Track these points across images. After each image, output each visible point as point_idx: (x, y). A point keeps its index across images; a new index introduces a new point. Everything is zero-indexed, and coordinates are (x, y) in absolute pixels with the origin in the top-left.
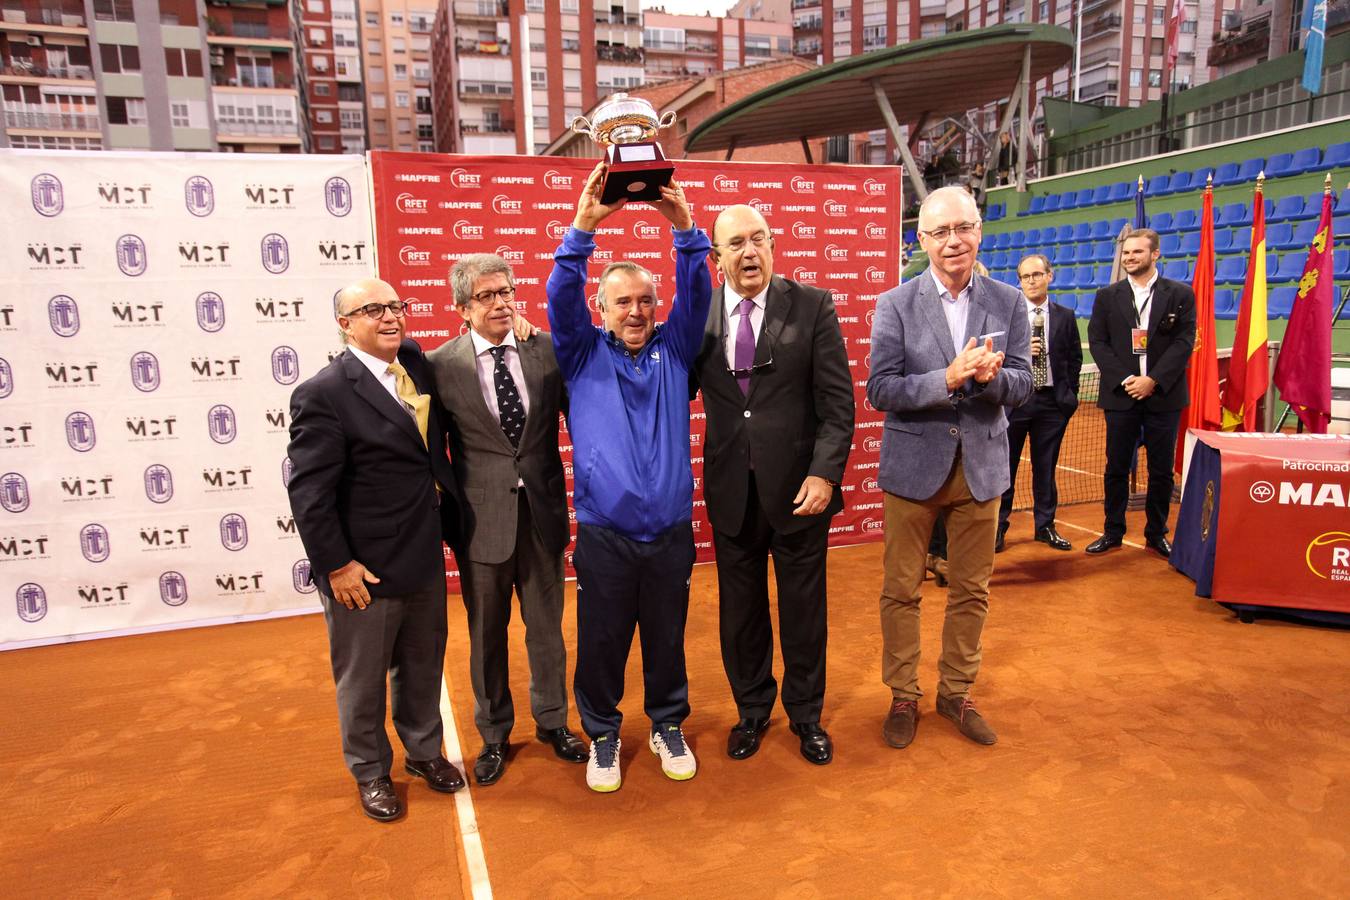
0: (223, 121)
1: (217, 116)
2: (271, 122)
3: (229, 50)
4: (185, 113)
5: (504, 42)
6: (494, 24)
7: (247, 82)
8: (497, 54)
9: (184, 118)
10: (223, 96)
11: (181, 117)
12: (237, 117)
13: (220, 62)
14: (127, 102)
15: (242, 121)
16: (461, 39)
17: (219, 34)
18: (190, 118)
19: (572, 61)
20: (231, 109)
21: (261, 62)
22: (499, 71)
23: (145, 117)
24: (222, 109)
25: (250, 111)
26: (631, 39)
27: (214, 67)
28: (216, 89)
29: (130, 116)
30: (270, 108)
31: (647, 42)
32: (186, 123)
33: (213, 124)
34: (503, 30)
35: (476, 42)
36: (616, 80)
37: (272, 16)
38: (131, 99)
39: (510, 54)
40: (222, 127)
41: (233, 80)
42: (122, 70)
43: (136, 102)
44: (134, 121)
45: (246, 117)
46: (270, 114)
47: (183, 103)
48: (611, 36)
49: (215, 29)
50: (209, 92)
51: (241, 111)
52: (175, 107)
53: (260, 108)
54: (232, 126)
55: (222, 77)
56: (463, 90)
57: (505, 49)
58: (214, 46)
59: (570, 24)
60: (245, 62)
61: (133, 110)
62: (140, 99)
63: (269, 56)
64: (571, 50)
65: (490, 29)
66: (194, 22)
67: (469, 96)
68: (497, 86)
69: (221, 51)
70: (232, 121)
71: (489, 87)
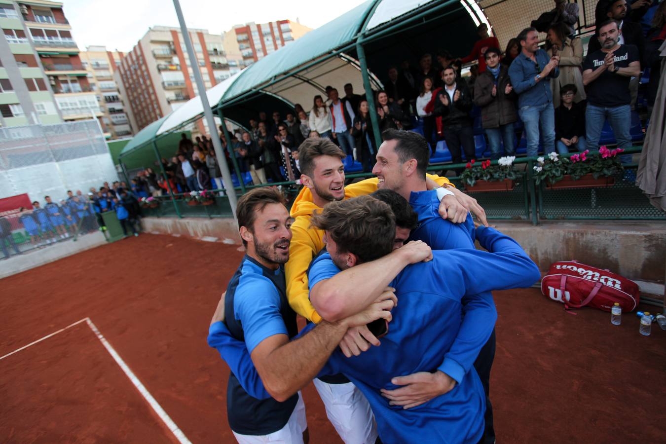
0: (64, 110)
1: (60, 107)
2: (87, 108)
3: (56, 77)
4: (43, 108)
5: (177, 65)
6: (171, 58)
7: (69, 91)
8: (176, 70)
9: (44, 111)
10: (60, 98)
11: (42, 110)
12: (70, 107)
13: (53, 83)
14: (11, 107)
15: (73, 109)
16: (160, 65)
17: (49, 70)
18: (47, 110)
19: (204, 70)
20: (66, 104)
21: (73, 81)
22: (179, 76)
23: (22, 112)
24: (61, 104)
25: (76, 104)
26: (222, 61)
27: (52, 86)
28: (56, 95)
29: (13, 113)
30: (85, 101)
31: (228, 61)
32: (45, 113)
33: (59, 112)
34: (176, 60)
35: (166, 66)
36: (221, 77)
37: (73, 60)
38: (12, 104)
39: (181, 69)
40: (64, 113)
41: (61, 91)
42: (3, 91)
43: (15, 106)
44: (17, 115)
45: (74, 107)
46: (86, 104)
47: (41, 103)
48: (215, 59)
49: (47, 68)
50: (53, 98)
51: (71, 104)
52: (37, 106)
53: (80, 102)
54: (70, 112)
55: (56, 90)
56: (166, 84)
57: (179, 68)
58: (49, 76)
59: (200, 56)
60: (66, 82)
61: (14, 110)
62: (17, 104)
63: (76, 79)
64: (203, 66)
65: (169, 60)
66: (36, 65)
67: (170, 87)
68: (179, 83)
69: (52, 78)
70: (68, 109)
71: (176, 83)
